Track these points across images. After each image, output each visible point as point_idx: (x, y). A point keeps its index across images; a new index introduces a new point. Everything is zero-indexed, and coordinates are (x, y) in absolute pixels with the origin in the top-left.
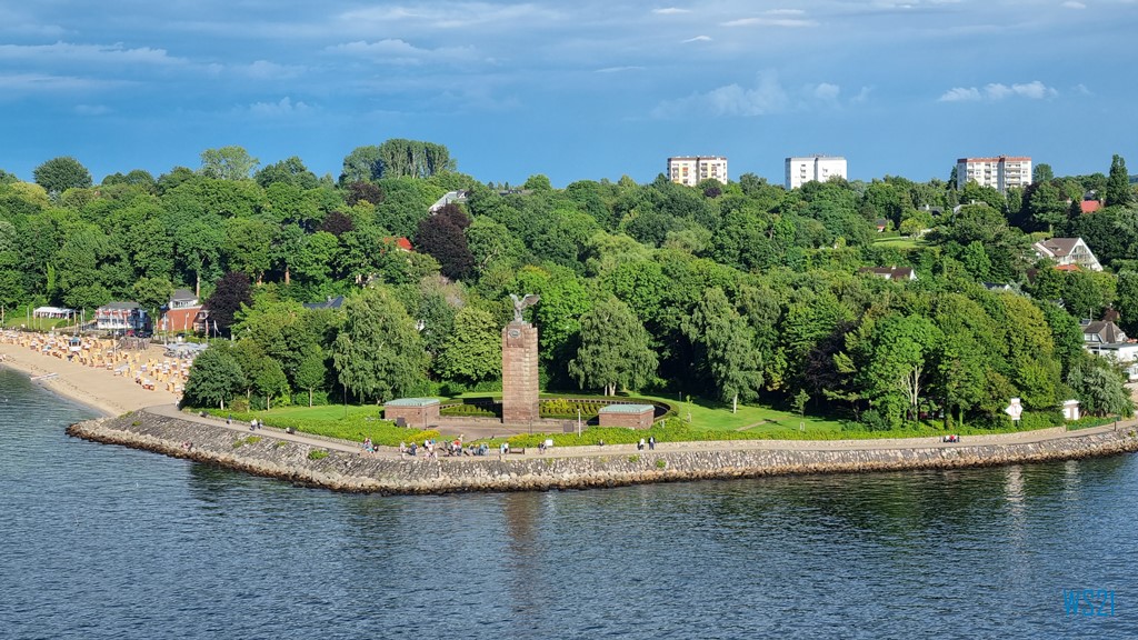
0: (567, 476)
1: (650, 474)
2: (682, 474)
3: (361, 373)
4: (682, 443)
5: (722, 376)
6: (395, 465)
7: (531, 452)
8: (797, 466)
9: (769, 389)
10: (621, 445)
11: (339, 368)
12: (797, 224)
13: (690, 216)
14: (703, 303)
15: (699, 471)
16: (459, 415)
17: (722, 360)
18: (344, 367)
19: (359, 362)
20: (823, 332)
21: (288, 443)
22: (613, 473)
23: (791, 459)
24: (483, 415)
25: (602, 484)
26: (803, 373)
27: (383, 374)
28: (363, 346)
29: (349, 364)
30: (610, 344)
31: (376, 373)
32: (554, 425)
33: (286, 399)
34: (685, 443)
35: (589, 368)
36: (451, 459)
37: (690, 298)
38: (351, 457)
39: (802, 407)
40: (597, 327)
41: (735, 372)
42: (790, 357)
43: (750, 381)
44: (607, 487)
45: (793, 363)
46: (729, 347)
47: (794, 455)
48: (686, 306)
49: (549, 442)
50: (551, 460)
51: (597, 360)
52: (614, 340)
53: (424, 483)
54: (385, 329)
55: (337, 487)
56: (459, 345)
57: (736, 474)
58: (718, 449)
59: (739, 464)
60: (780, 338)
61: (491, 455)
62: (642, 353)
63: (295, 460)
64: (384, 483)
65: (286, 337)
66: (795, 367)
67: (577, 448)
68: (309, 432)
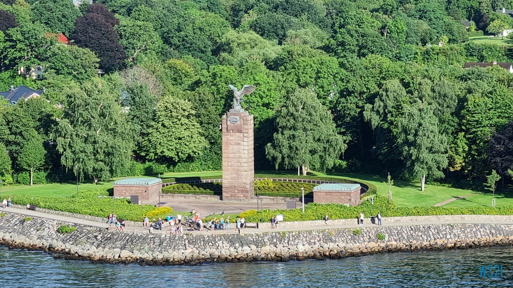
0: (302, 248)
1: (374, 245)
2: (402, 245)
3: (82, 155)
4: (396, 218)
5: (413, 158)
6: (144, 239)
7: (265, 227)
8: (499, 238)
9: (452, 170)
10: (343, 220)
11: (61, 150)
12: (408, 24)
13: (304, 17)
14: (384, 94)
15: (415, 243)
16: (180, 193)
17: (413, 144)
18: (65, 150)
19: (79, 145)
20: (500, 120)
21: (34, 219)
22: (342, 245)
23: (493, 231)
24: (202, 193)
25: (336, 255)
26: (484, 156)
27: (101, 156)
28: (83, 131)
29: (70, 147)
30: (305, 130)
31: (95, 155)
32: (269, 201)
33: (9, 178)
34: (398, 218)
35: (285, 151)
36: (195, 233)
37: (367, 88)
38: (100, 231)
39: (493, 186)
40: (292, 115)
41: (425, 155)
42: (472, 142)
43: (438, 163)
44: (340, 258)
45: (474, 147)
46: (420, 133)
47: (496, 229)
48: (365, 96)
49: (280, 218)
50: (284, 233)
51: (293, 144)
52: (309, 126)
53: (176, 254)
54: (102, 115)
55: (97, 258)
56: (162, 130)
57: (449, 245)
58: (428, 223)
59: (448, 236)
60: (460, 125)
61: (230, 229)
62: (334, 138)
63: (45, 233)
64: (137, 255)
65: (8, 123)
66: (477, 150)
67: (305, 222)
68: (50, 208)
